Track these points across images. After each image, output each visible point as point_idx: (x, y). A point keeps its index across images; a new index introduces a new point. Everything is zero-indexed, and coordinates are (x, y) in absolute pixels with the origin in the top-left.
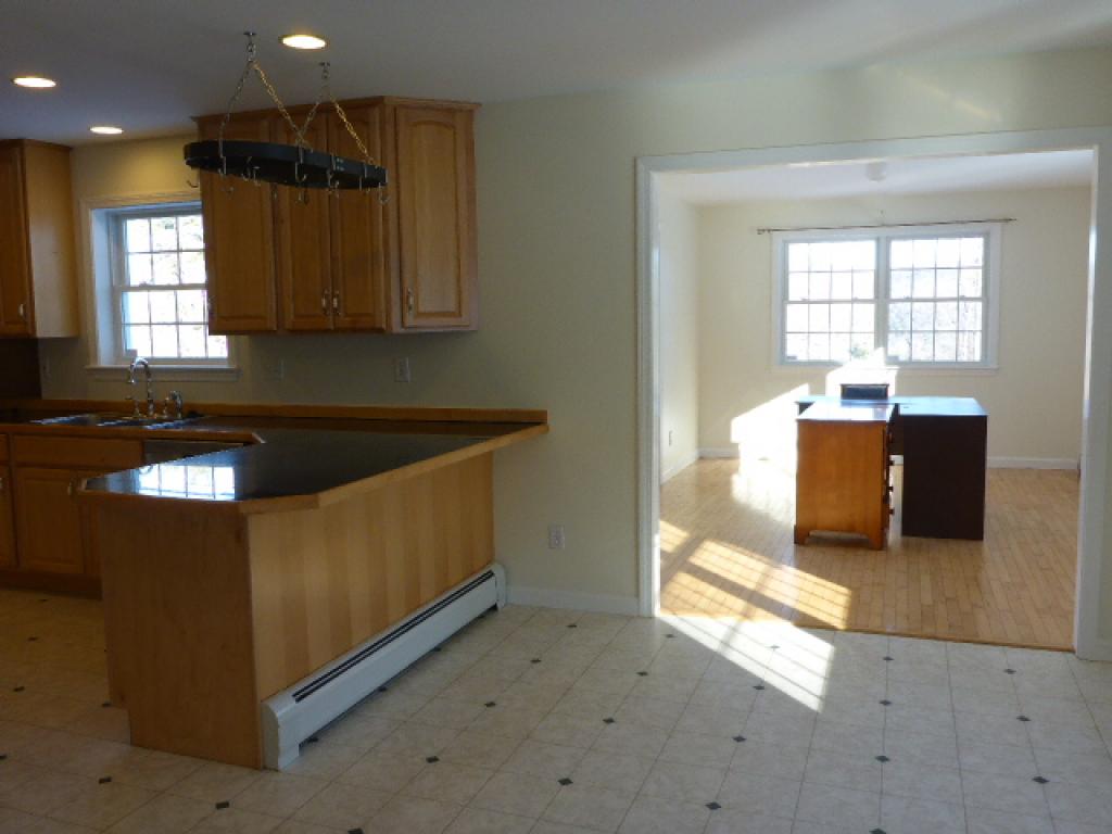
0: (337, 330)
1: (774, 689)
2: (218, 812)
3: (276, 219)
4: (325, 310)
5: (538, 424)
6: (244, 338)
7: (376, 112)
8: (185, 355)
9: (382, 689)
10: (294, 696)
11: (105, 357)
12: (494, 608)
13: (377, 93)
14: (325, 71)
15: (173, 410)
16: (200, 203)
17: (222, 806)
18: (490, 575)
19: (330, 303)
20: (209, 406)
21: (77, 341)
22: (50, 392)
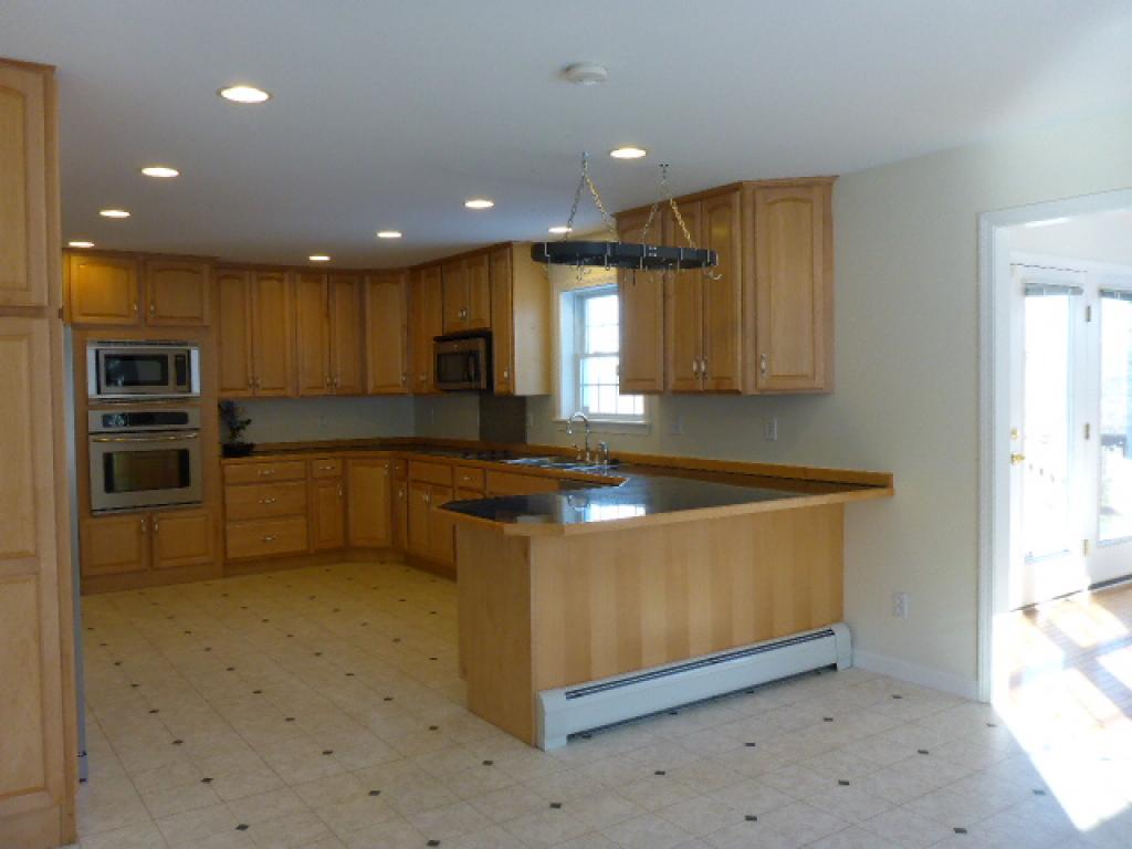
0: (707, 392)
1: (1053, 798)
2: (484, 767)
3: (665, 296)
4: (696, 374)
5: (883, 487)
6: (656, 398)
7: (736, 197)
8: (620, 412)
9: (673, 712)
10: (567, 694)
11: (566, 411)
12: (834, 667)
13: (735, 179)
14: (664, 171)
15: (603, 457)
16: (615, 285)
17: (487, 763)
18: (830, 633)
19: (699, 367)
20: (628, 455)
21: (547, 399)
22: (534, 439)
